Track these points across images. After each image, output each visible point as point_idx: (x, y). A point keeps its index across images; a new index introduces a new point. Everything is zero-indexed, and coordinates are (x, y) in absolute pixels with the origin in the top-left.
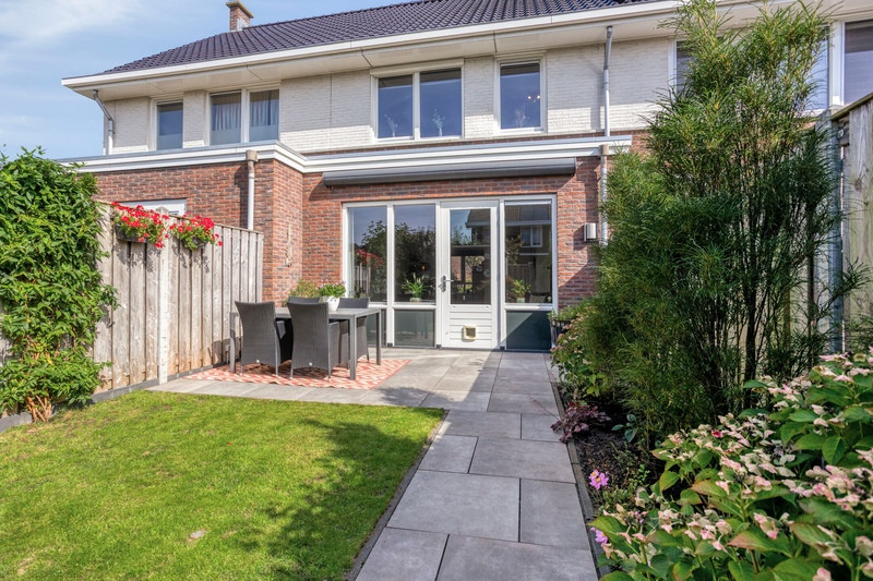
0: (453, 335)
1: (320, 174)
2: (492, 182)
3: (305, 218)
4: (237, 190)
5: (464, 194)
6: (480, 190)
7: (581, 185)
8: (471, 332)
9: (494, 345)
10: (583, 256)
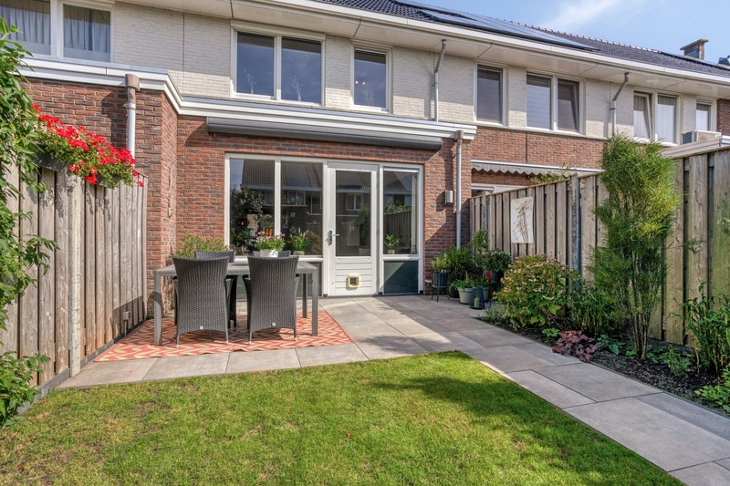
0: (338, 285)
1: (204, 118)
2: (375, 149)
3: (179, 164)
5: (350, 157)
6: (365, 155)
7: (442, 160)
8: (354, 281)
9: (374, 291)
10: (442, 216)
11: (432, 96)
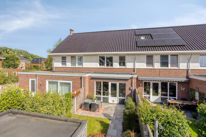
0: (111, 101)
2: (117, 80)
3: (89, 83)
4: (80, 80)
5: (113, 81)
7: (130, 81)
8: (114, 101)
9: (117, 103)
10: (130, 91)
11: (135, 62)
